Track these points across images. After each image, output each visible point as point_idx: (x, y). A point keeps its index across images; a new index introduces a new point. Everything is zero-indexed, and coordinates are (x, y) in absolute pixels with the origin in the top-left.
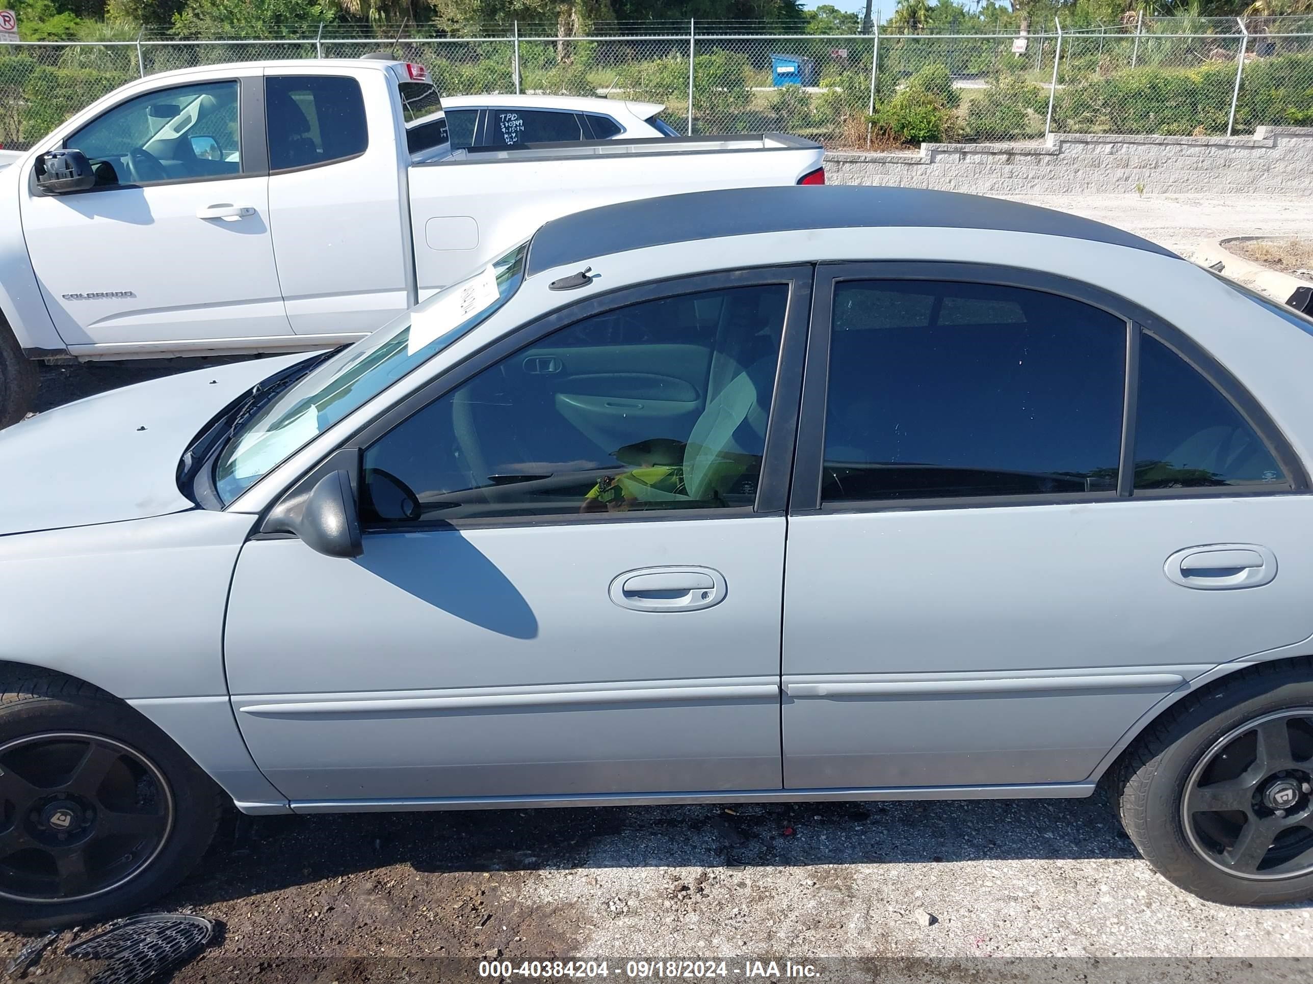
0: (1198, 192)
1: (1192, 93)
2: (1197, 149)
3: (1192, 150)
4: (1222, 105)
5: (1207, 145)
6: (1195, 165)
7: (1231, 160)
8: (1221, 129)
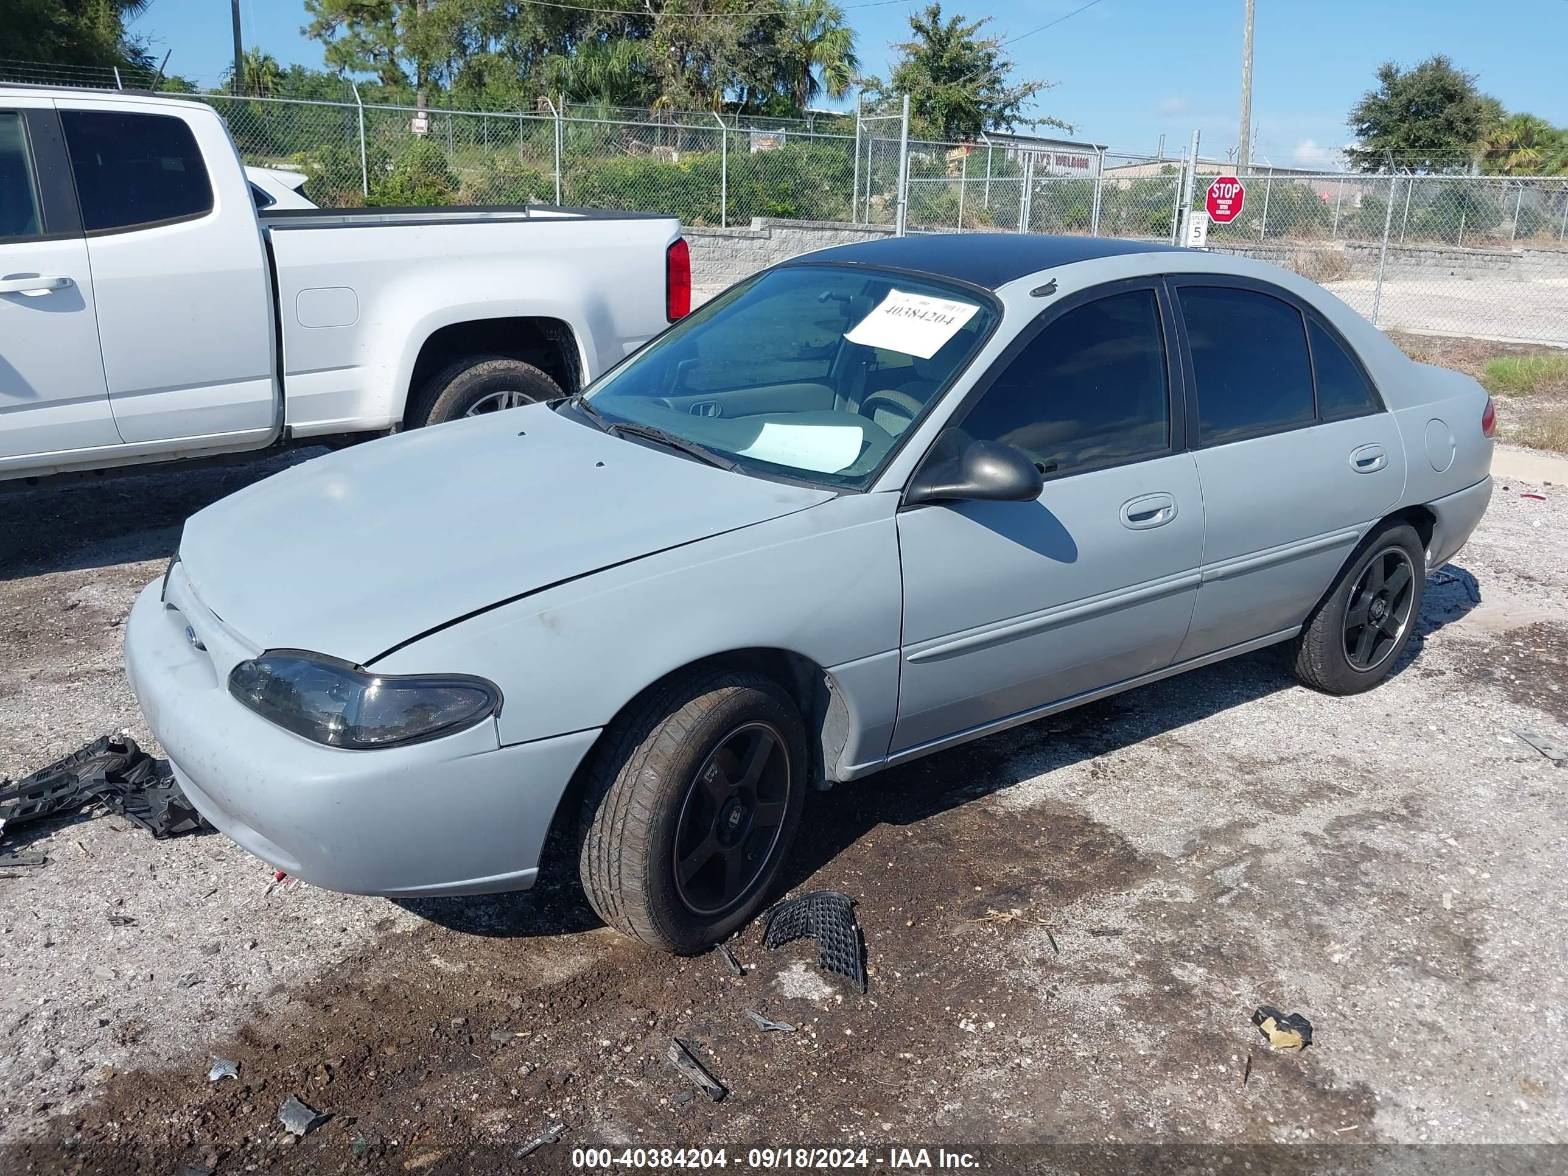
0: (714, 283)
1: (684, 184)
2: (707, 239)
3: (703, 241)
4: (713, 197)
5: (714, 236)
6: (707, 256)
7: (737, 251)
8: (717, 220)
